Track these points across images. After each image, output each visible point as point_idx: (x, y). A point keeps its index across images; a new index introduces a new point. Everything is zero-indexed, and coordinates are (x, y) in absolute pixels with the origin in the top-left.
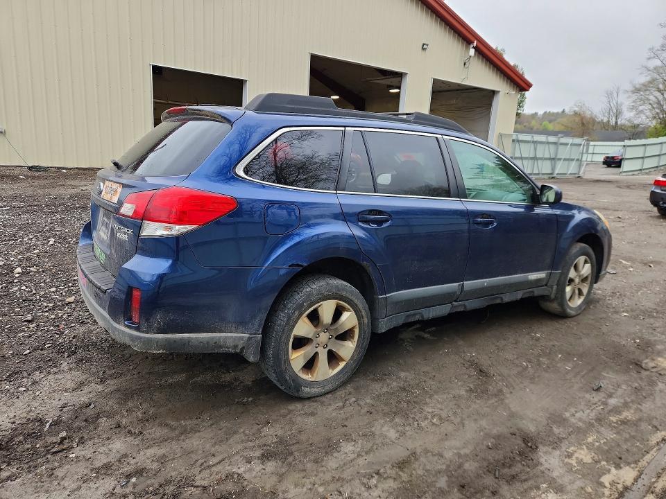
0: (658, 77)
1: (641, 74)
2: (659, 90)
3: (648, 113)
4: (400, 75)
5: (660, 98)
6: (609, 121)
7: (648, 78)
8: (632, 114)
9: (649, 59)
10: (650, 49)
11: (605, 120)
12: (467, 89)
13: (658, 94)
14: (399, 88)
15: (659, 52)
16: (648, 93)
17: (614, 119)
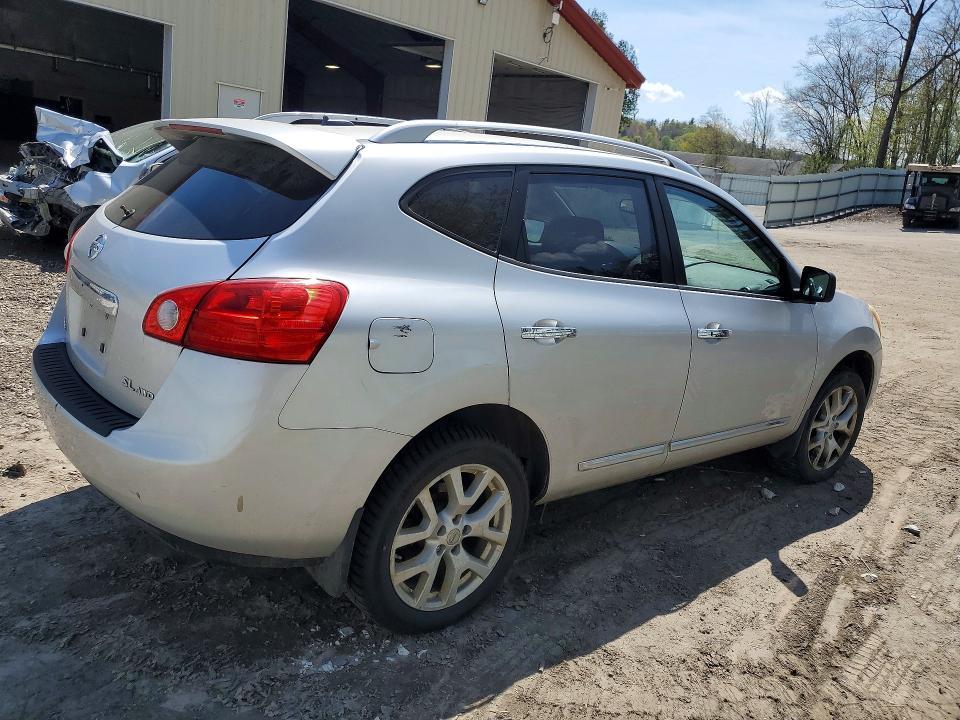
0: (821, 82)
1: (798, 75)
2: (823, 102)
3: (806, 134)
4: (440, 42)
5: (823, 113)
6: (753, 142)
7: (808, 83)
8: (784, 135)
9: (810, 53)
10: (811, 39)
11: (749, 141)
12: (547, 76)
13: (821, 108)
14: (441, 63)
15: (824, 45)
16: (807, 104)
17: (760, 140)
